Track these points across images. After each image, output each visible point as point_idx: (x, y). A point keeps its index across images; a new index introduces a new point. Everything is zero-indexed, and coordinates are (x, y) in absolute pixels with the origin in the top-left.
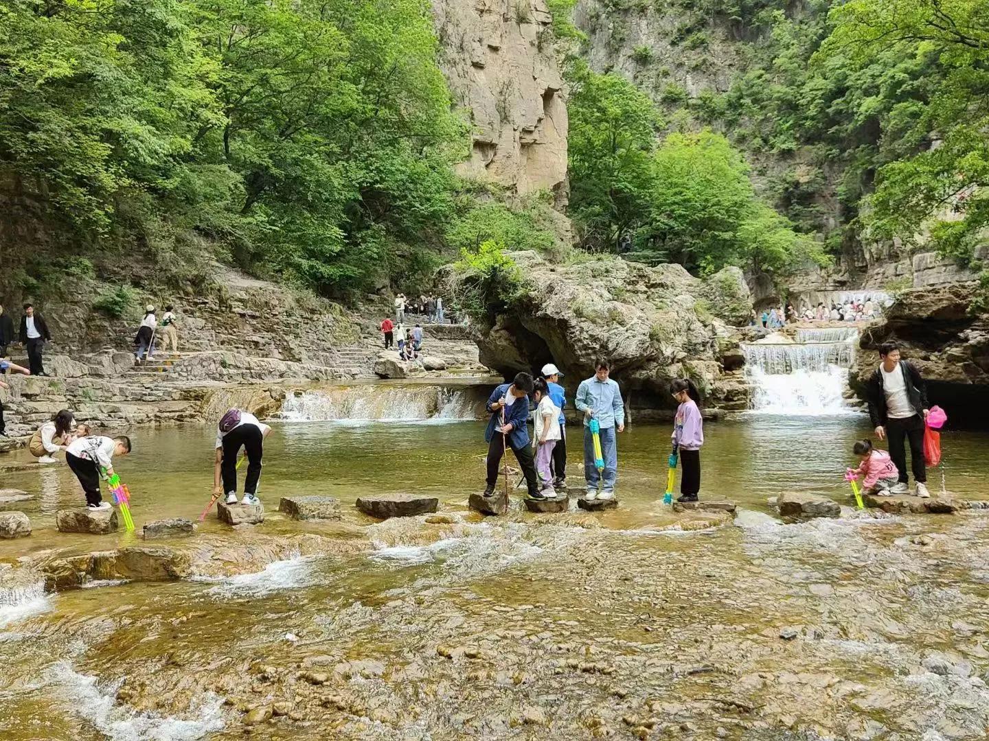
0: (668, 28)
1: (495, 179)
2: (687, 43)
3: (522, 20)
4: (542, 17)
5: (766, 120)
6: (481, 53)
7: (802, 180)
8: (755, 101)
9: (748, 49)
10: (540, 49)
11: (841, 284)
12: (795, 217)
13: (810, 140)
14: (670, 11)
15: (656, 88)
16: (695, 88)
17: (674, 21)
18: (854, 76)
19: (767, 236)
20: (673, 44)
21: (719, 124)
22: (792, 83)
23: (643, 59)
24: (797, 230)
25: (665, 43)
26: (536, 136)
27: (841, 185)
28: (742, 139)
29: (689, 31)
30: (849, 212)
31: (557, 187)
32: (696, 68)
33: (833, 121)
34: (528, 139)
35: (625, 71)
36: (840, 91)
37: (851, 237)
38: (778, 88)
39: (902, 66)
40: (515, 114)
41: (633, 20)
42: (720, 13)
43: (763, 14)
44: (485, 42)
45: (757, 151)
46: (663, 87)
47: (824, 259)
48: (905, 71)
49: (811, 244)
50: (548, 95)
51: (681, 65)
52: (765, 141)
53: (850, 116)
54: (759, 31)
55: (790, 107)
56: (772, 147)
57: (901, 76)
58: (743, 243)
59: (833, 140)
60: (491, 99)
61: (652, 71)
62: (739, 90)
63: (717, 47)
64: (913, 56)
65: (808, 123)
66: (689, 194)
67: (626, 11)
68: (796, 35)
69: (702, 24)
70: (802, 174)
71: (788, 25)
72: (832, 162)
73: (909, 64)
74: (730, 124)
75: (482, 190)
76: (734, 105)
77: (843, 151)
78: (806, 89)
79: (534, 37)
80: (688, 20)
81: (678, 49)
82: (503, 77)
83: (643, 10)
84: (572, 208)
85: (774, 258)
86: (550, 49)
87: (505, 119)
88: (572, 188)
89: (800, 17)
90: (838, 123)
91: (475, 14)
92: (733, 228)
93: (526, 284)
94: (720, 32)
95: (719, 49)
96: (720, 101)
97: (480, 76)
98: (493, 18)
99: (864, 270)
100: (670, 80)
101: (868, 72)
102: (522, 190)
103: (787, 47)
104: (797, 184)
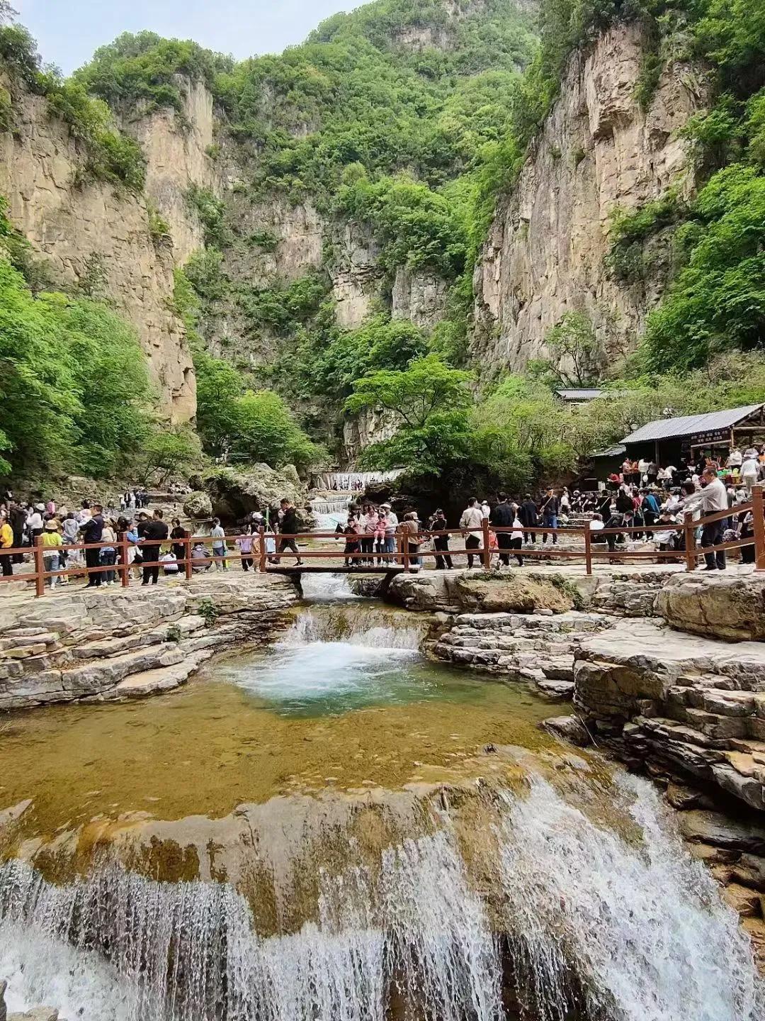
0: (239, 327)
1: (159, 415)
2: (249, 336)
3: (171, 331)
4: (182, 330)
5: (295, 380)
6: (150, 349)
7: (315, 414)
8: (288, 370)
9: (283, 342)
10: (181, 346)
11: (336, 469)
12: (311, 433)
13: (318, 392)
14: (240, 318)
15: (233, 359)
16: (255, 361)
17: (241, 324)
18: (339, 361)
19: (300, 446)
20: (242, 336)
21: (269, 382)
22: (307, 362)
23: (225, 343)
24: (313, 440)
25: (237, 335)
26: (180, 392)
27: (334, 417)
28: (281, 391)
29: (251, 330)
30: (339, 432)
31: (191, 419)
32: (255, 350)
33: (330, 383)
34: (177, 394)
35: (215, 348)
36: (332, 369)
37: (340, 444)
38: (300, 365)
39: (362, 359)
40: (169, 381)
41: (219, 321)
42: (267, 321)
43: (290, 323)
44: (152, 342)
45: (290, 397)
46: (238, 360)
47: (328, 457)
48: (364, 362)
49: (320, 448)
50: (186, 371)
51: (247, 348)
52: (294, 392)
53: (338, 382)
54: (288, 332)
55: (306, 375)
56: (298, 395)
57: (362, 364)
58: (288, 449)
59: (329, 394)
60: (156, 374)
61: (231, 350)
62: (279, 363)
63: (266, 340)
64: (367, 355)
65: (317, 384)
66: (260, 424)
67: (215, 316)
68: (308, 337)
69: (258, 326)
70: (314, 411)
71: (304, 331)
72: (329, 405)
73: (366, 358)
74: (275, 382)
75: (154, 421)
76: (277, 371)
77: (334, 399)
78: (315, 366)
79: (178, 341)
80: (250, 323)
81: (245, 339)
82: (162, 361)
83: (224, 316)
84: (199, 430)
85: (305, 457)
86: (186, 347)
87: (164, 384)
88: (198, 419)
89: (310, 327)
90: (331, 385)
91: (146, 327)
92: (282, 441)
93: (237, 482)
94: (268, 331)
95: (267, 341)
96: (269, 369)
97: (150, 359)
98: (157, 330)
99: (347, 461)
100: (242, 356)
101: (346, 360)
102: (174, 421)
103: (304, 342)
104: (312, 416)
